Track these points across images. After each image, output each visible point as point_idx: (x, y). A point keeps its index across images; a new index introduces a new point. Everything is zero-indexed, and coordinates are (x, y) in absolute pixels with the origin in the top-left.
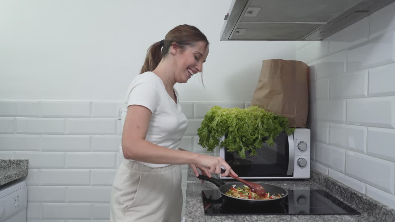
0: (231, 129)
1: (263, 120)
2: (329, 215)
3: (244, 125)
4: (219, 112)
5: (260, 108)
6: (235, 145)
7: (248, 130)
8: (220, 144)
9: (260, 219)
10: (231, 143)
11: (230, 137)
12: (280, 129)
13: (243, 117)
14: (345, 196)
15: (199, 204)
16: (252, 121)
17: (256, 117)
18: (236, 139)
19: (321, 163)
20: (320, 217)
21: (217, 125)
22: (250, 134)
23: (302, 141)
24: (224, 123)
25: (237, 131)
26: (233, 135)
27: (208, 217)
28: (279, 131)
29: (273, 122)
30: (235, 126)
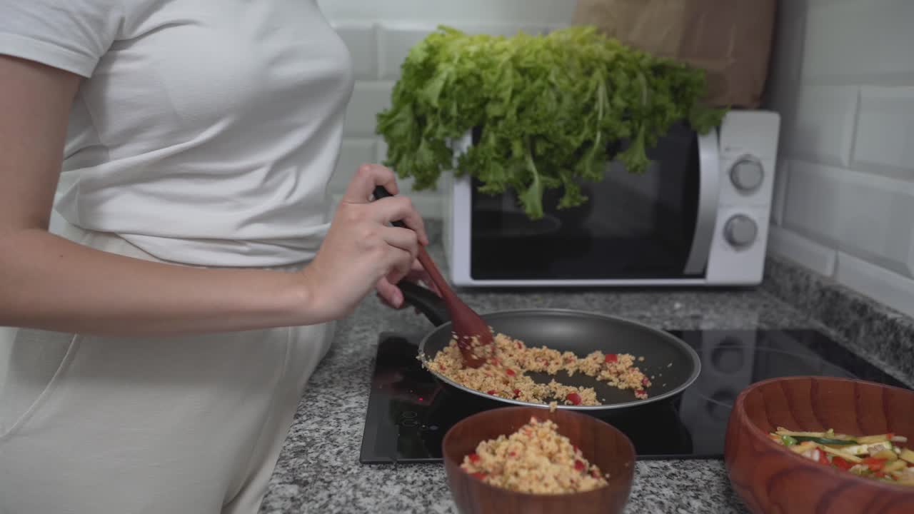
0: (493, 110)
1: (612, 75)
3: (540, 94)
4: (454, 48)
5: (604, 35)
6: (506, 167)
7: (556, 112)
8: (455, 164)
10: (495, 159)
11: (492, 140)
13: (540, 62)
16: (571, 80)
17: (586, 66)
18: (511, 145)
19: (803, 232)
21: (443, 95)
22: (565, 126)
23: (749, 155)
24: (469, 84)
25: (515, 118)
26: (503, 132)
27: (372, 472)
28: (667, 119)
29: (649, 85)
30: (507, 99)
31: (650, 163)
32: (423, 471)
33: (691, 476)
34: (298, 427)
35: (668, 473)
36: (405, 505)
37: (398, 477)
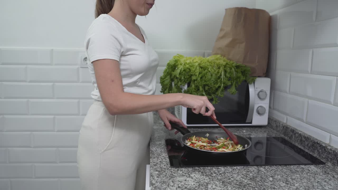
0: (194, 78)
1: (225, 69)
2: (295, 166)
3: (207, 74)
4: (182, 61)
5: (223, 57)
7: (211, 79)
9: (228, 171)
10: (194, 91)
11: (193, 86)
12: (243, 78)
13: (206, 65)
14: (306, 144)
15: (164, 155)
16: (214, 70)
17: (218, 66)
18: (199, 87)
19: (279, 111)
20: (286, 168)
21: (180, 74)
22: (213, 82)
23: (262, 90)
24: (187, 71)
25: (200, 80)
26: (196, 84)
27: (174, 169)
28: (241, 80)
29: (235, 71)
30: (198, 75)
31: (237, 92)
32: (186, 169)
33: (250, 169)
34: (153, 160)
35: (244, 169)
36: (184, 175)
37: (181, 170)
